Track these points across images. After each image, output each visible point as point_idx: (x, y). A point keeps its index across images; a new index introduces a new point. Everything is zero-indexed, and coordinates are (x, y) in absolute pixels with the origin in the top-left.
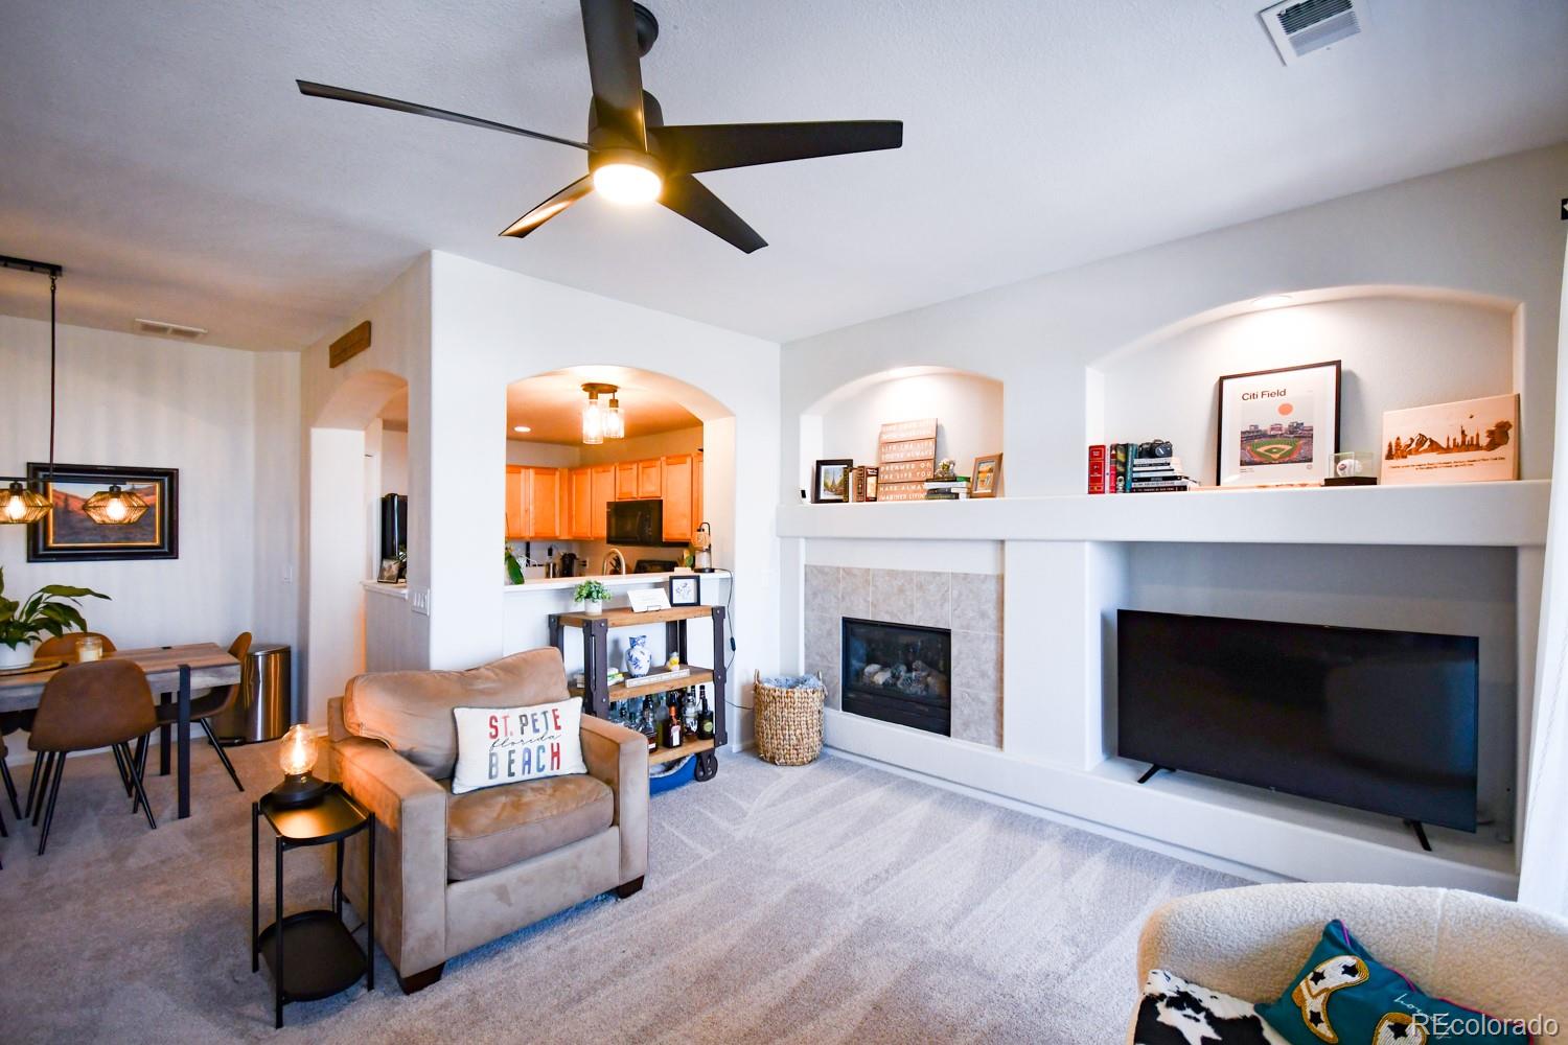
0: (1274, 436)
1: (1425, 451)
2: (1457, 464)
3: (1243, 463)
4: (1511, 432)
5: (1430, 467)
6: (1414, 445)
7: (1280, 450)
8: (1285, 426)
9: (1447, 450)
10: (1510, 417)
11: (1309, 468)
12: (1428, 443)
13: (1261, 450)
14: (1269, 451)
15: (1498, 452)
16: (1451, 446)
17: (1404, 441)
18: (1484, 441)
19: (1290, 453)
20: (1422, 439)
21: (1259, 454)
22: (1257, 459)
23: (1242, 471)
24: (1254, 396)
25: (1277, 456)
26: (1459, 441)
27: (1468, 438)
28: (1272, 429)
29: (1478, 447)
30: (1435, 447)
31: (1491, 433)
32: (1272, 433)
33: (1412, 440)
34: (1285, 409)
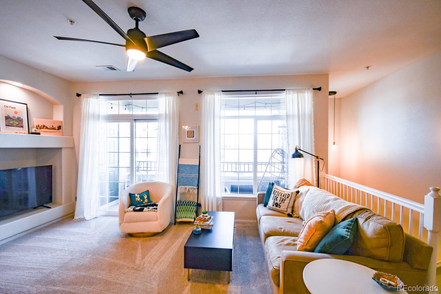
0: (13, 119)
1: (45, 128)
2: (52, 132)
3: (6, 125)
4: (61, 127)
5: (46, 132)
6: (42, 127)
7: (16, 123)
8: (16, 117)
9: (50, 129)
10: (61, 125)
11: (23, 129)
12: (45, 127)
13: (11, 122)
14: (13, 123)
15: (60, 131)
16: (50, 128)
17: (40, 126)
18: (57, 128)
19: (18, 124)
20: (44, 126)
21: (10, 124)
22: (10, 125)
23: (6, 128)
24: (7, 107)
25: (15, 125)
26: (52, 127)
27: (54, 127)
28: (13, 117)
29: (55, 129)
30: (47, 128)
31: (58, 127)
32: (13, 118)
33: (42, 126)
34: (16, 113)
